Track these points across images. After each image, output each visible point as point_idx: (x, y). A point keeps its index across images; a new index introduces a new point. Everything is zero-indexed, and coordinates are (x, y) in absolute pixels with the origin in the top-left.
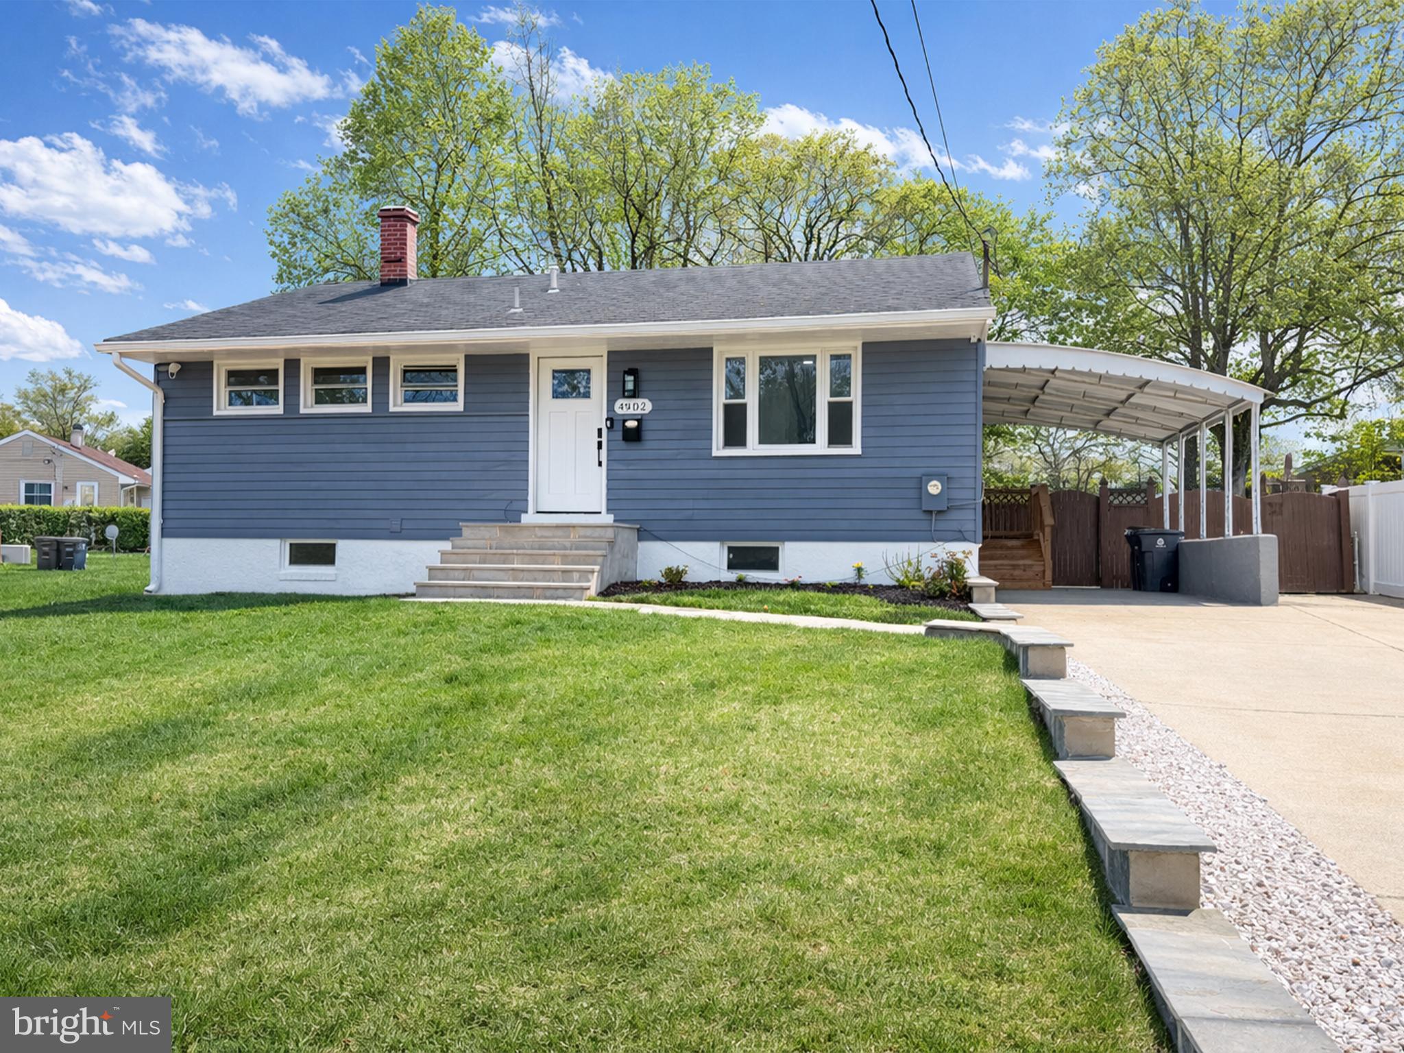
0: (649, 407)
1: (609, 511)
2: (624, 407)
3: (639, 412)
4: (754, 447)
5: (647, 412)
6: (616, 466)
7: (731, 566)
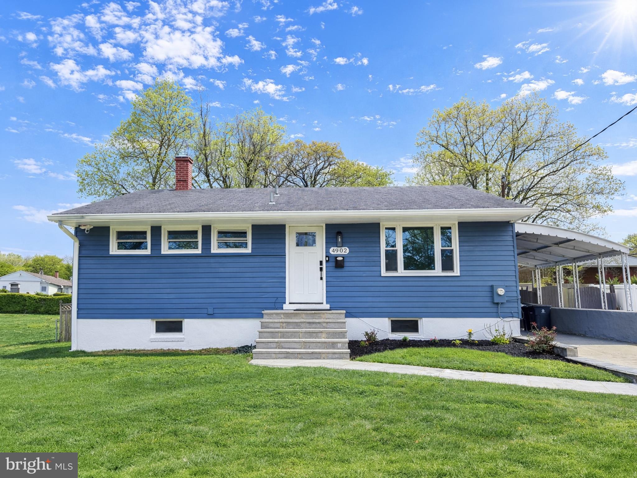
0: (348, 251)
1: (327, 303)
2: (334, 251)
3: (343, 253)
4: (401, 271)
5: (346, 253)
6: (330, 279)
7: (394, 330)
